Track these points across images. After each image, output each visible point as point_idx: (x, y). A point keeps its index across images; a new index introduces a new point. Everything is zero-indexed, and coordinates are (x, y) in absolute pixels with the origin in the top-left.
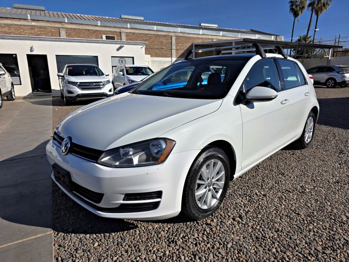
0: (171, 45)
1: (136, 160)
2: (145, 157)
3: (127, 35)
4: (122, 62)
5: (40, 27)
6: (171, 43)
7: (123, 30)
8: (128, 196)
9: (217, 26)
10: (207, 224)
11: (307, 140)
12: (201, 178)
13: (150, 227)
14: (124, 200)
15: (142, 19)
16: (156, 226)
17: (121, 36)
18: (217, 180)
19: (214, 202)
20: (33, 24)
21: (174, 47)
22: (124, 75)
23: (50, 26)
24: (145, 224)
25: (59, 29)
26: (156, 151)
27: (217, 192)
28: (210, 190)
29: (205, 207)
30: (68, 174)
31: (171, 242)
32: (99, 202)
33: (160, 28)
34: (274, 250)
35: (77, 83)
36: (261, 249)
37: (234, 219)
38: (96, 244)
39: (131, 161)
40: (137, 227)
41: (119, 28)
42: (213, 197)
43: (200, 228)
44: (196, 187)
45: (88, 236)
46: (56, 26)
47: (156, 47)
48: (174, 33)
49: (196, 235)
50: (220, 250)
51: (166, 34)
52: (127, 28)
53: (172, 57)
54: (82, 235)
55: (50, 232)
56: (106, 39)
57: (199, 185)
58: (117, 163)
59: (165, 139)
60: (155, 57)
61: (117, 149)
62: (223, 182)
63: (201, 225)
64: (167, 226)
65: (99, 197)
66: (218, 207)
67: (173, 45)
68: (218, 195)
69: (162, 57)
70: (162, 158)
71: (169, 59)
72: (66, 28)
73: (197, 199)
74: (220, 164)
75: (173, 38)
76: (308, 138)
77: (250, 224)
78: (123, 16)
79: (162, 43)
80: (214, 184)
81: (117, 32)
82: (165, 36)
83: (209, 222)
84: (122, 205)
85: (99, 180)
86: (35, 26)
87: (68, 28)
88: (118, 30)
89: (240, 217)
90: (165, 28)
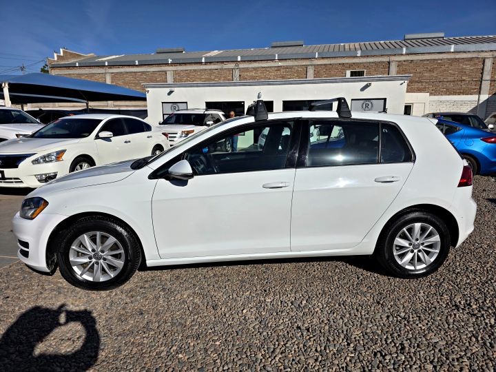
0: (482, 73)
3: (400, 64)
4: (367, 106)
6: (483, 69)
7: (393, 58)
15: (442, 35)
17: (389, 67)
20: (280, 64)
21: (487, 76)
23: (297, 64)
25: (306, 66)
33: (461, 47)
41: (388, 55)
46: (304, 64)
47: (450, 78)
48: (491, 53)
51: (474, 55)
52: (402, 55)
53: (480, 93)
56: (352, 75)
67: (485, 73)
69: (455, 93)
71: (475, 97)
72: (315, 65)
75: (487, 61)
78: (408, 36)
79: (462, 72)
81: (384, 62)
82: (471, 59)
86: (281, 66)
87: (318, 65)
88: (385, 59)
90: (472, 47)
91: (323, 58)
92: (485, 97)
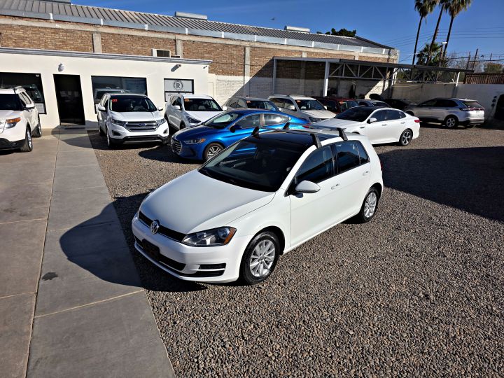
0: (244, 59)
1: (208, 241)
2: (214, 239)
3: (185, 43)
4: (178, 86)
5: (67, 31)
6: (245, 55)
7: (178, 37)
8: (203, 266)
9: (308, 30)
10: (259, 288)
11: (369, 215)
12: (255, 254)
13: (216, 289)
14: (199, 268)
15: (205, 17)
16: (221, 288)
18: (269, 255)
19: (265, 272)
20: (57, 26)
21: (248, 62)
22: (181, 109)
23: (79, 29)
24: (213, 286)
25: (92, 33)
26: (222, 235)
27: (268, 264)
28: (262, 263)
29: (258, 275)
30: (157, 249)
31: (230, 298)
32: (181, 269)
33: (229, 35)
34: (301, 305)
35: (125, 122)
36: (292, 305)
37: (279, 285)
38: (178, 299)
39: (205, 242)
40: (206, 288)
41: (173, 33)
42: (265, 267)
43: (253, 290)
44: (251, 260)
45: (171, 293)
46: (88, 30)
47: (224, 61)
48: (249, 43)
49: (249, 295)
50: (265, 304)
51: (238, 43)
52: (185, 34)
53: (244, 75)
54: (167, 293)
55: (142, 290)
56: (158, 55)
57: (254, 259)
58: (195, 244)
59: (229, 228)
60: (222, 74)
61: (195, 234)
62: (273, 257)
63: (254, 288)
64: (228, 288)
65: (182, 266)
66: (269, 275)
67: (247, 59)
68: (269, 267)
69: (228, 74)
70: (227, 241)
71: (241, 78)
72: (101, 33)
73: (251, 268)
74: (271, 243)
75: (246, 48)
76: (370, 212)
77: (290, 289)
78: (178, 14)
79: (231, 55)
80: (265, 258)
81: (171, 40)
82: (236, 46)
83: (260, 286)
84: (198, 272)
85: (183, 255)
86: (59, 29)
87: (105, 33)
88: (172, 37)
89: (284, 284)
90: (236, 36)
91: (109, 26)
92: (248, 79)
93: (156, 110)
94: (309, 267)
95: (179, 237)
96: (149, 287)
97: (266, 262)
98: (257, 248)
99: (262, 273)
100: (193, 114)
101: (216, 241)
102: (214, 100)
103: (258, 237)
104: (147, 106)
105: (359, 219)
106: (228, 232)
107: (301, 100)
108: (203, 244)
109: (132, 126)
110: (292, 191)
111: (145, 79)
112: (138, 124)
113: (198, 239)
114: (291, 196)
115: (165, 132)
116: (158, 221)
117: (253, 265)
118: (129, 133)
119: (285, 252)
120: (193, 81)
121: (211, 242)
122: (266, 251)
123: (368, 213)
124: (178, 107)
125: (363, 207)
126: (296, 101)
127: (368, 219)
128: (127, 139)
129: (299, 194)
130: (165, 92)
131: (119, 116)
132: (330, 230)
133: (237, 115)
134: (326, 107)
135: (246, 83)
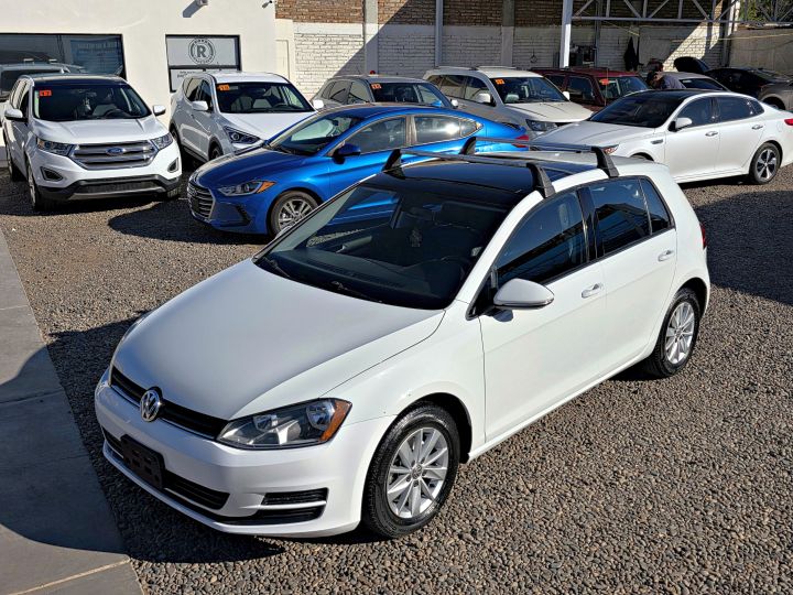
1: (283, 437)
2: (298, 429)
4: (201, 53)
8: (272, 497)
10: (410, 545)
11: (677, 356)
12: (399, 463)
13: (307, 552)
14: (262, 504)
16: (318, 548)
18: (434, 464)
19: (426, 506)
22: (211, 109)
24: (298, 546)
26: (316, 418)
27: (433, 486)
28: (416, 484)
29: (408, 515)
30: (159, 458)
31: (343, 574)
32: (219, 508)
34: (515, 585)
35: (73, 146)
36: (494, 584)
37: (460, 537)
38: (214, 579)
39: (275, 436)
40: (282, 550)
42: (424, 495)
43: (396, 552)
44: (390, 478)
45: (196, 566)
49: (388, 564)
50: (424, 586)
53: (364, 21)
54: (185, 566)
55: (125, 560)
57: (396, 476)
58: (251, 443)
59: (333, 401)
60: (310, 20)
61: (249, 418)
62: (445, 468)
63: (399, 547)
64: (336, 549)
65: (220, 498)
66: (434, 514)
68: (435, 493)
70: (328, 434)
71: (356, 28)
73: (390, 500)
74: (436, 434)
76: (680, 350)
77: (488, 545)
80: (425, 472)
83: (415, 540)
84: (260, 512)
85: (221, 471)
89: (473, 533)
92: (373, 29)
93: (149, 113)
94: (532, 491)
95: (211, 427)
96: (139, 552)
97: (427, 480)
98: (403, 447)
99: (418, 509)
100: (241, 122)
101: (303, 435)
102: (290, 86)
103: (405, 422)
104: (126, 105)
105: (651, 368)
106: (332, 411)
107: (504, 79)
108: (271, 443)
109: (91, 155)
110: (485, 304)
111: (119, 38)
112: (105, 150)
113: (257, 430)
114: (484, 318)
115: (172, 168)
116: (158, 390)
117: (394, 490)
118: (82, 173)
119: (473, 454)
120: (237, 38)
121: (289, 438)
122: (426, 454)
123: (676, 353)
124: (204, 105)
125: (663, 338)
126: (493, 80)
127: (675, 367)
128: (77, 186)
129: (502, 312)
130: (170, 68)
131: (58, 132)
132: (582, 397)
133: (349, 120)
134: (567, 95)
135: (368, 40)
